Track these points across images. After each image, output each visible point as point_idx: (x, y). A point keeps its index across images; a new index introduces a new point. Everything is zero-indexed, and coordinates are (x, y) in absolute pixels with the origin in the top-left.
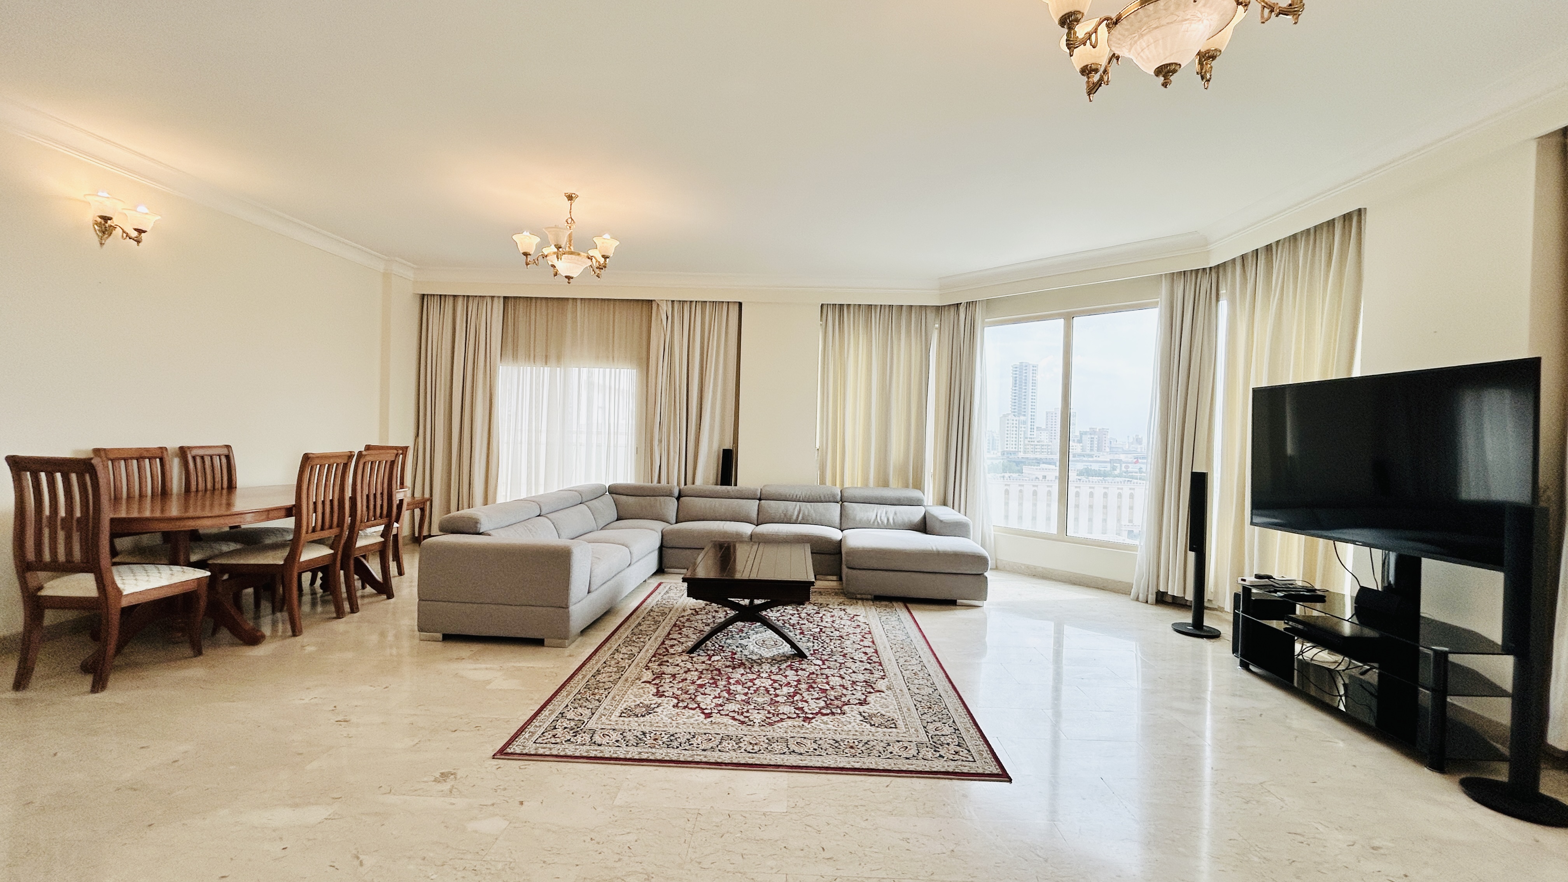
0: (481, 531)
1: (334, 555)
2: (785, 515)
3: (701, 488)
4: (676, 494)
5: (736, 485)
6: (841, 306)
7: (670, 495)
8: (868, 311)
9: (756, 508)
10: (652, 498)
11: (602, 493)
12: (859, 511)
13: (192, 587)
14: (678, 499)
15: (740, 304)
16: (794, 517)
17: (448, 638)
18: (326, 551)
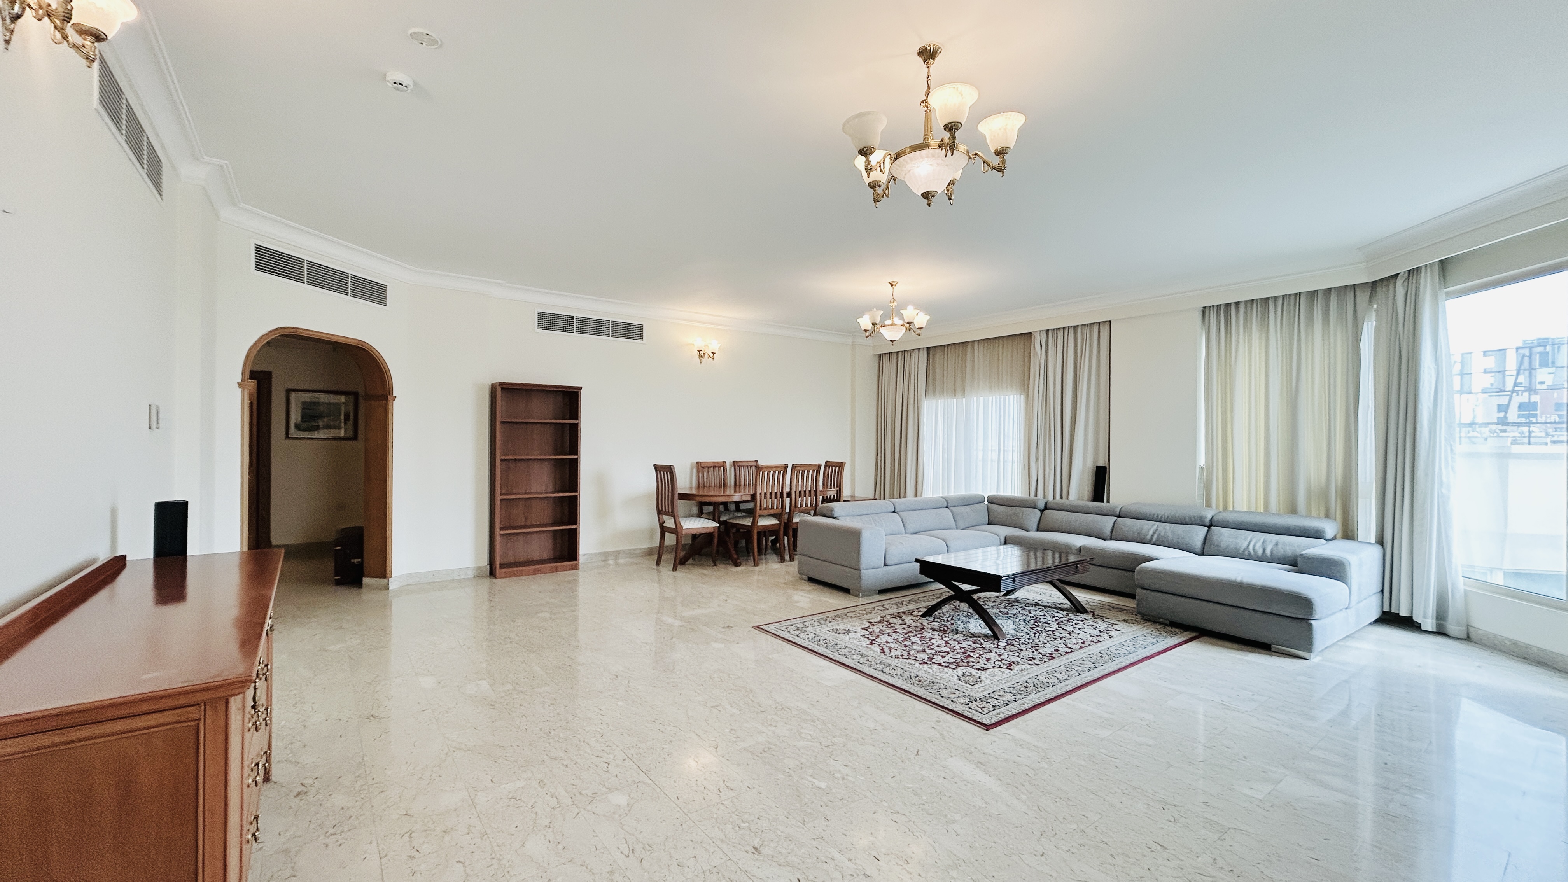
0: (835, 516)
1: (780, 524)
2: (1139, 534)
3: (1075, 503)
4: (1042, 506)
5: (1108, 501)
6: (1228, 305)
7: (1035, 507)
8: (1266, 306)
9: (1111, 525)
10: (1018, 509)
11: (980, 501)
12: (1224, 537)
13: (711, 531)
14: (1042, 511)
15: (1110, 321)
16: (1149, 537)
17: (811, 580)
18: (774, 521)
